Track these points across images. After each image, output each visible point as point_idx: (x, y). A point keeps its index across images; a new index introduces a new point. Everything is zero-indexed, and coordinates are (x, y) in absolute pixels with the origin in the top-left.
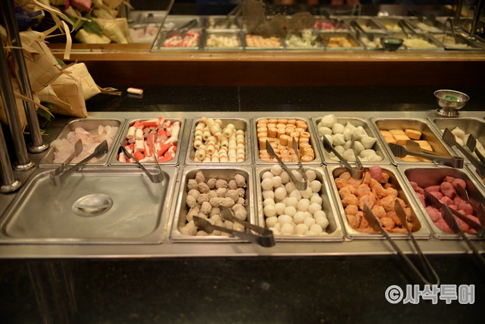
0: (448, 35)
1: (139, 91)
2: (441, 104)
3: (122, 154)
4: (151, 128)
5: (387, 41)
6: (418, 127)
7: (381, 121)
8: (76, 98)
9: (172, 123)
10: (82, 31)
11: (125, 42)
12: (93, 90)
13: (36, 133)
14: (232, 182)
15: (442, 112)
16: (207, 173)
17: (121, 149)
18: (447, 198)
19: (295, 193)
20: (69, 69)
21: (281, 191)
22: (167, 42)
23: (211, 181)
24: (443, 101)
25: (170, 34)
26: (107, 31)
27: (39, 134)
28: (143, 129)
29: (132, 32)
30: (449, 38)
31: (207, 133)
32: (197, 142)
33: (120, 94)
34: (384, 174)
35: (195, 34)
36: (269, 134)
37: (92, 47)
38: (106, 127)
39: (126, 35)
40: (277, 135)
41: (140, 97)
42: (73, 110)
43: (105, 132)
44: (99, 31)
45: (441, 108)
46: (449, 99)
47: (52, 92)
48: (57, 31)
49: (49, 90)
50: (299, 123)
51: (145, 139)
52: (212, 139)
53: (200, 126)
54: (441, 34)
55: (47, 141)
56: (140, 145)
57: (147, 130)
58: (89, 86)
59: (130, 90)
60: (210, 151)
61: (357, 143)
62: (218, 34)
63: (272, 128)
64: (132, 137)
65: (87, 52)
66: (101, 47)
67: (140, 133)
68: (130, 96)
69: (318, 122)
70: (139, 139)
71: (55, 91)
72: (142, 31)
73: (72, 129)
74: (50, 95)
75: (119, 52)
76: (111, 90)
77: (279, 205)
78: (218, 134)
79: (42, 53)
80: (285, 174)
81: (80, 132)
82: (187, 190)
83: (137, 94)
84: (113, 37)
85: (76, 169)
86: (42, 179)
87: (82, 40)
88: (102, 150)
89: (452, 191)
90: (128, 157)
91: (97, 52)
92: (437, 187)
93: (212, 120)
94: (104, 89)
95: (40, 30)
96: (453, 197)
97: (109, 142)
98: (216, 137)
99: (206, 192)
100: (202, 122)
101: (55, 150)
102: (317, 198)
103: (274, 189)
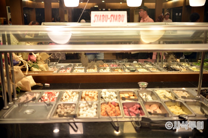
0: (154, 68)
1: (48, 85)
2: (140, 86)
3: (40, 100)
4: (50, 94)
5: (131, 70)
6: (132, 93)
7: (121, 91)
8: (28, 85)
9: (57, 93)
10: (32, 67)
11: (46, 70)
12: (34, 84)
13: (15, 95)
14: (72, 107)
15: (141, 89)
16: (64, 104)
17: (40, 99)
18: (134, 110)
19: (89, 109)
20: (27, 77)
21: (85, 108)
22: (61, 71)
23: (65, 107)
24: (140, 85)
25: (62, 69)
26: (40, 67)
27: (16, 95)
28: (48, 94)
29: (49, 68)
30: (155, 69)
31: (67, 95)
32: (63, 97)
33: (42, 85)
34: (116, 104)
35: (70, 68)
36: (86, 95)
37: (35, 72)
38: (37, 94)
39: (47, 69)
40: (88, 95)
41: (49, 86)
42: (27, 89)
43: (36, 95)
44: (38, 67)
45: (140, 88)
46: (142, 85)
47: (21, 83)
48: (24, 66)
49: (20, 82)
50: (96, 92)
51: (48, 97)
52: (68, 97)
53: (65, 93)
54: (152, 67)
55: (18, 97)
56: (46, 98)
57: (49, 94)
58: (33, 83)
59: (46, 84)
60: (67, 99)
61: (112, 97)
62: (78, 69)
63: (87, 93)
64: (44, 96)
65: (33, 73)
66: (38, 72)
67: (46, 95)
68: (45, 86)
69: (101, 92)
70: (46, 97)
71: (22, 83)
72: (53, 68)
73: (26, 94)
74: (20, 84)
75: (43, 73)
76: (40, 84)
77: (84, 112)
78: (70, 95)
79: (19, 71)
80: (87, 104)
81: (28, 95)
82: (57, 108)
83: (48, 86)
84: (42, 70)
85: (25, 103)
86: (16, 106)
87: (32, 70)
88: (34, 99)
89: (135, 108)
90: (42, 101)
91: (37, 73)
92: (132, 108)
93: (69, 92)
94: (38, 84)
95: (20, 66)
96: (136, 110)
97: (37, 97)
98: (70, 96)
99: (63, 109)
100: (66, 92)
101: (20, 99)
102: (95, 110)
103: (83, 108)
